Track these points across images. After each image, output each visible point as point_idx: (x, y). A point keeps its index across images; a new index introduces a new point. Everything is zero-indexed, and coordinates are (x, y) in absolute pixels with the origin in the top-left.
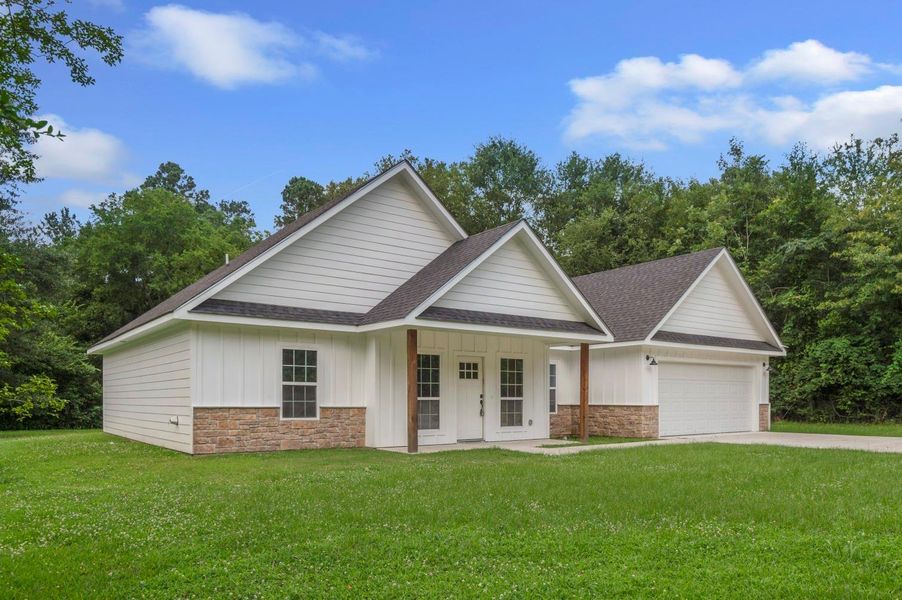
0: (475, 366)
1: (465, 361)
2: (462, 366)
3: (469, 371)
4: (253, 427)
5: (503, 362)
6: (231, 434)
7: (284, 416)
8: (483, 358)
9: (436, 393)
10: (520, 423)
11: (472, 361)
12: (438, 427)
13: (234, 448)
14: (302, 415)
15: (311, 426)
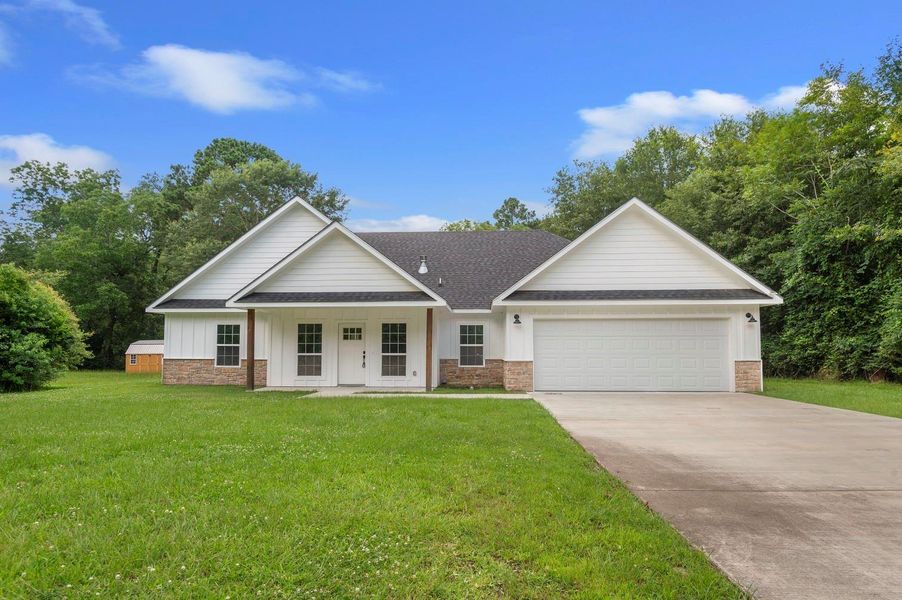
0: (359, 330)
1: (349, 327)
2: (346, 330)
3: (352, 333)
4: (198, 370)
5: (385, 326)
6: (185, 374)
7: (218, 364)
8: (364, 324)
9: (319, 349)
10: (403, 373)
11: (356, 327)
12: (320, 374)
13: (186, 382)
14: (230, 364)
15: (235, 370)
